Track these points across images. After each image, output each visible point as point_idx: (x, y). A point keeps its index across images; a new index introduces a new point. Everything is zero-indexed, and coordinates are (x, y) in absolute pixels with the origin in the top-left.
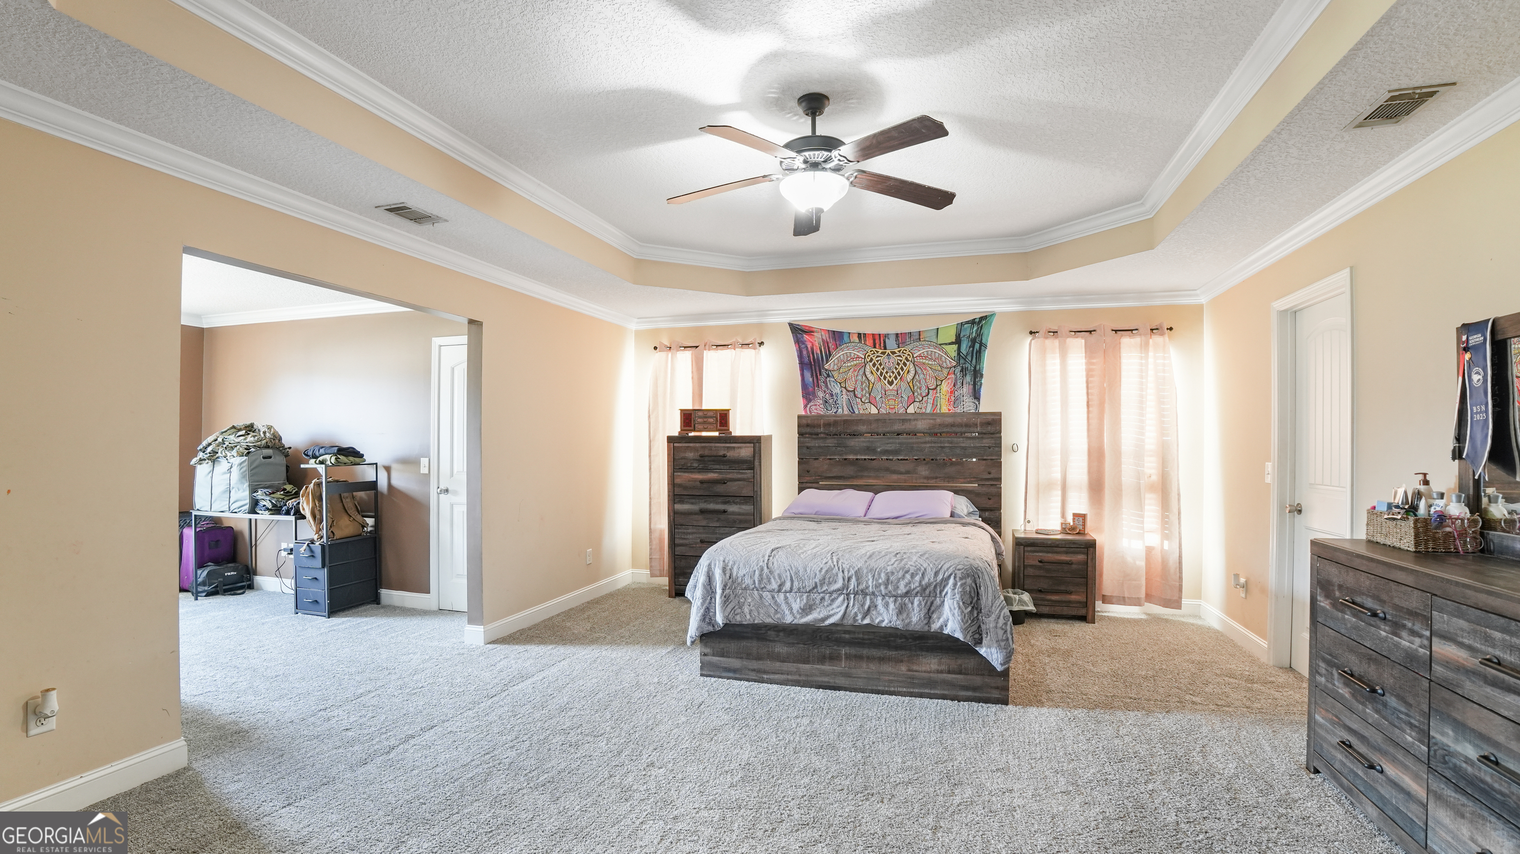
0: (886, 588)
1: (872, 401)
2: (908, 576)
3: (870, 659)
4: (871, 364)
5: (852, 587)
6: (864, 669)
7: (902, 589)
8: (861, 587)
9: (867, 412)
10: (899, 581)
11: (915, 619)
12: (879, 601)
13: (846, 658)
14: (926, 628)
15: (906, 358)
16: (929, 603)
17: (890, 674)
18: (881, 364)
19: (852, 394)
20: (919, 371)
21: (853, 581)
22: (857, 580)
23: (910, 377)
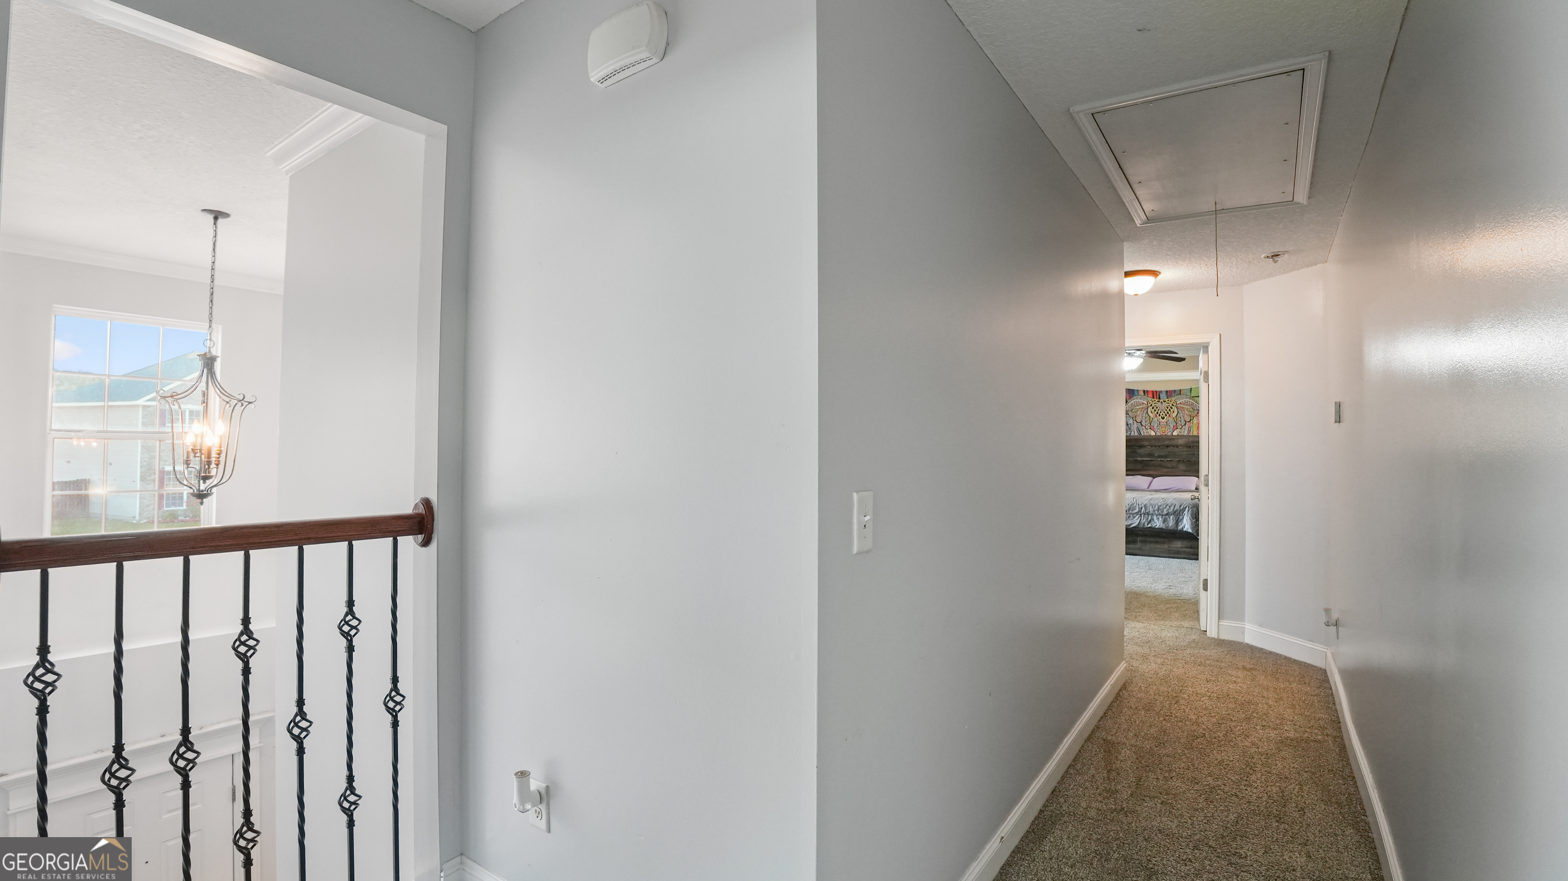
0: (1158, 511)
1: (1152, 428)
2: (1168, 507)
3: (1151, 542)
4: (1151, 407)
5: (1142, 511)
6: (1148, 547)
7: (1165, 512)
8: (1147, 511)
9: (1148, 434)
10: (1163, 509)
11: (1171, 525)
12: (1155, 517)
13: (1140, 542)
14: (1176, 528)
15: (1172, 405)
16: (1177, 518)
17: (1159, 548)
18: (1157, 408)
19: (1140, 424)
20: (1180, 412)
21: (1143, 509)
22: (1145, 508)
23: (1174, 415)
